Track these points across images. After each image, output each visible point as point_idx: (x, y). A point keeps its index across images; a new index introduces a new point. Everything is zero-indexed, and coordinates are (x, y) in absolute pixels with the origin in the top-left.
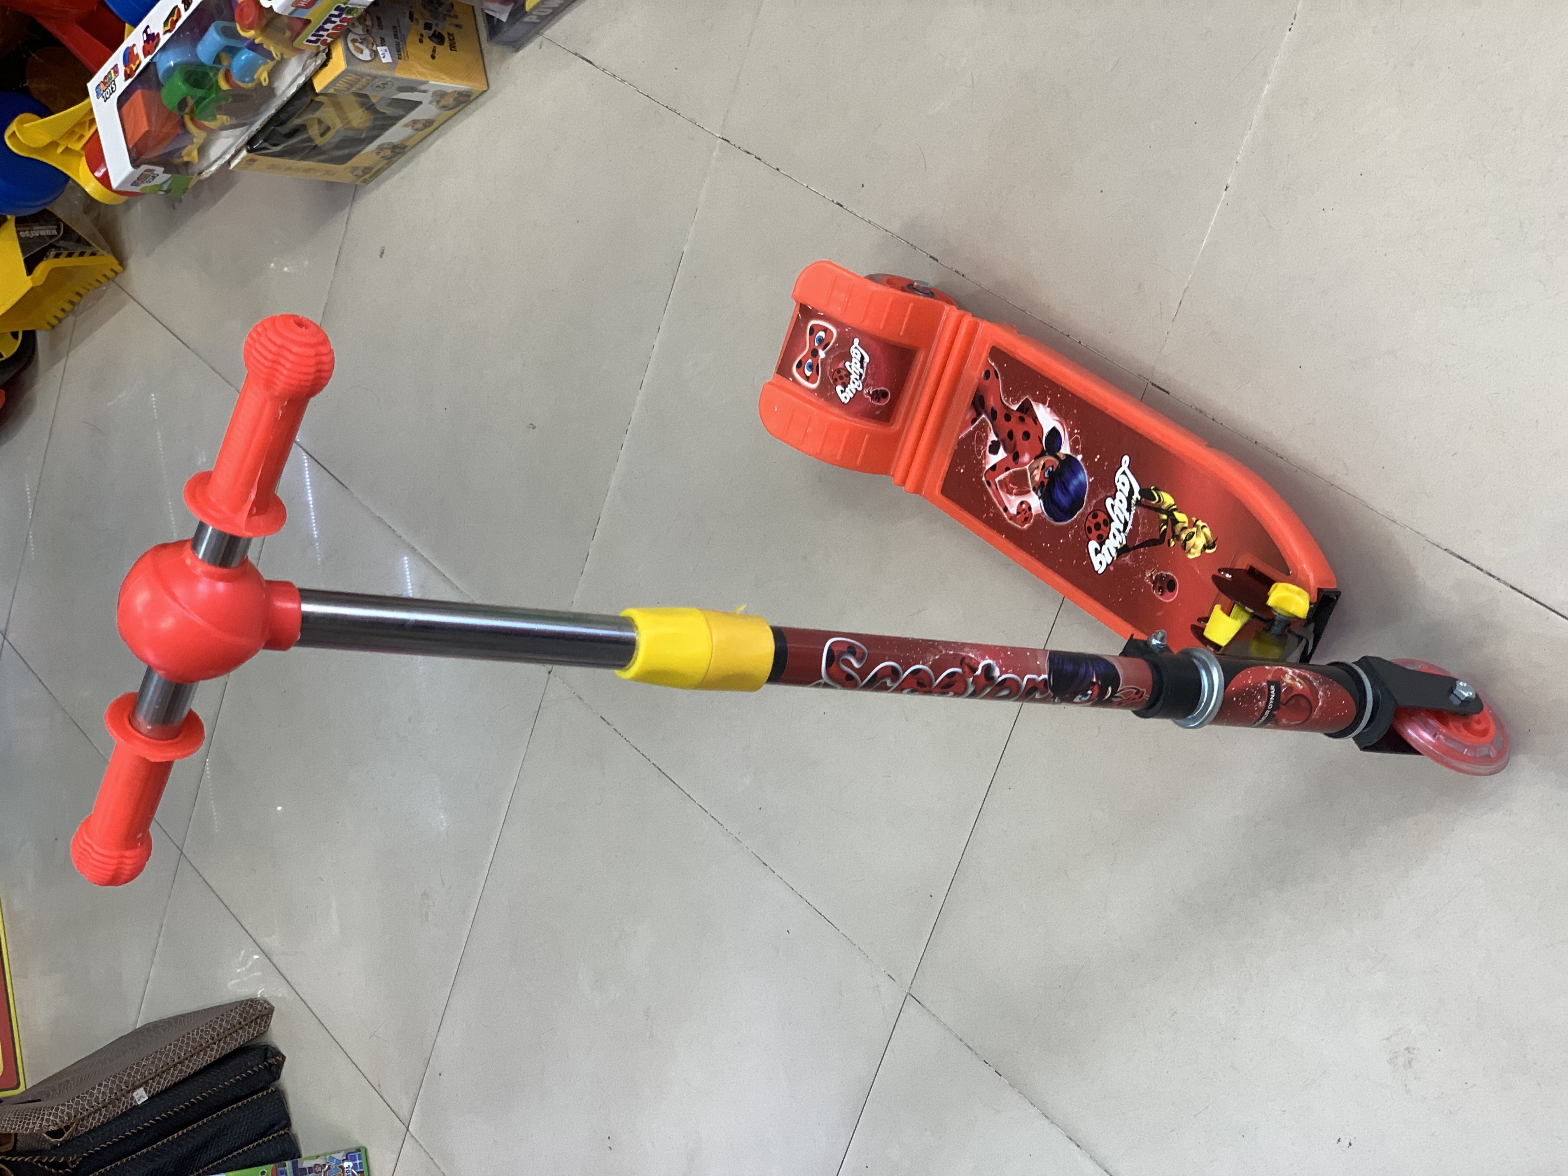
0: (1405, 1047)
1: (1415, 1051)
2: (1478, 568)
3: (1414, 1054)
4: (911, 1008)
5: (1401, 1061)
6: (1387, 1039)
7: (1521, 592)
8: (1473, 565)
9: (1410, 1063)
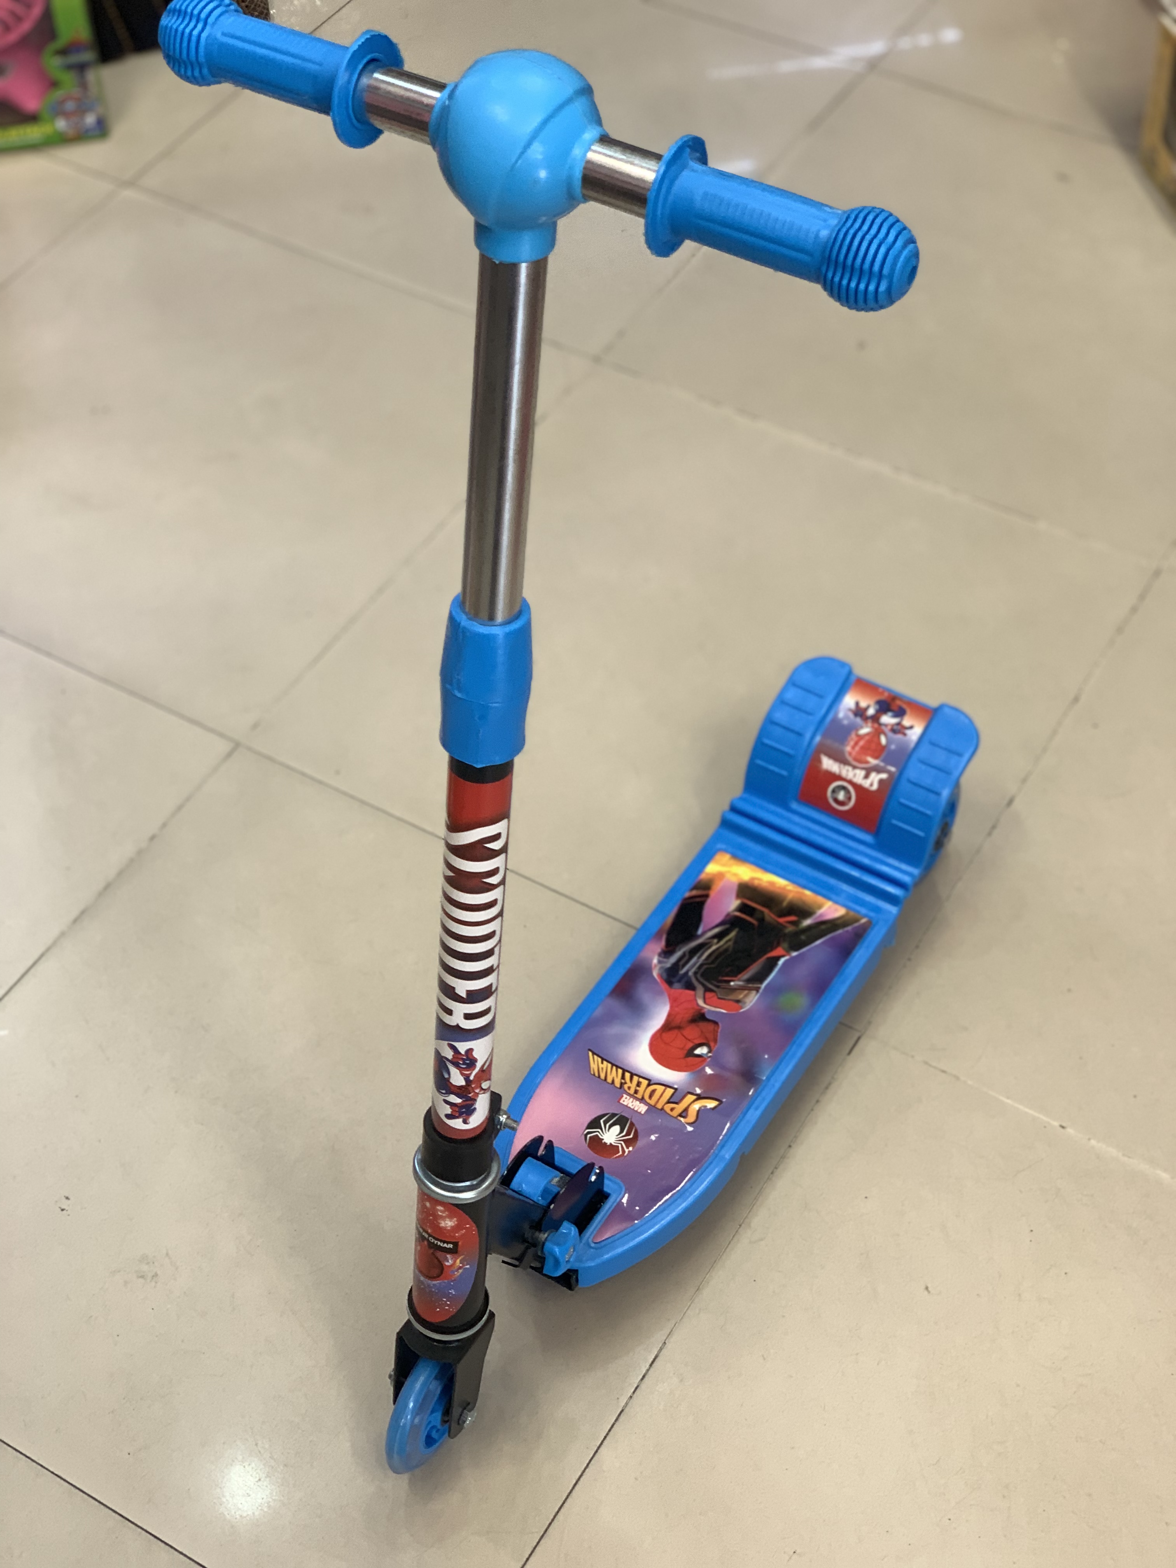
0: (159, 1273)
1: (153, 1284)
2: (644, 1377)
3: (151, 1281)
4: (223, 747)
5: (145, 1268)
6: (167, 1254)
7: (617, 1420)
8: (648, 1370)
9: (142, 1277)
